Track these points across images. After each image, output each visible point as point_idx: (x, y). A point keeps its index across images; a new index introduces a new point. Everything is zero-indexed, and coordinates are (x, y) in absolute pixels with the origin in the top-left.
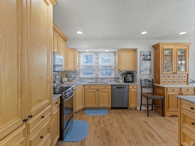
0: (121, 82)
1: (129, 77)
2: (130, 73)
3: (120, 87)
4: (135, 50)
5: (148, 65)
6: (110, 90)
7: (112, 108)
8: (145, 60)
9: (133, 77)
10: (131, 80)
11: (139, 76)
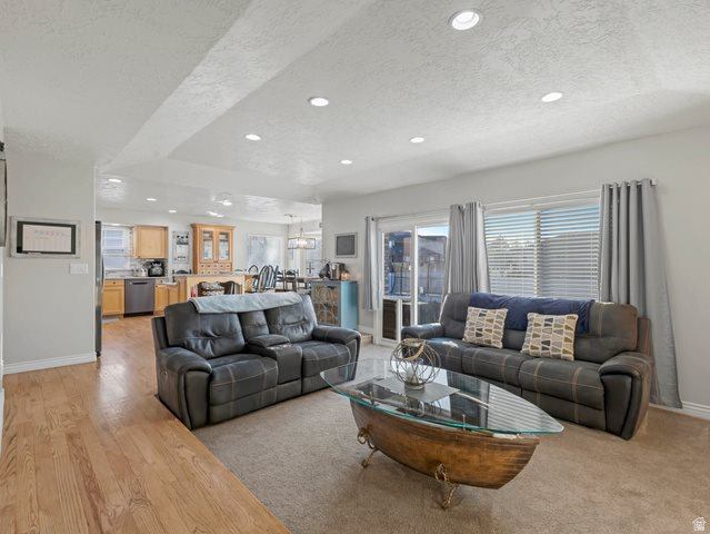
0: (144, 274)
1: (157, 269)
2: (158, 263)
3: (142, 283)
4: (166, 228)
5: (183, 250)
6: (123, 288)
7: (126, 315)
8: (179, 243)
9: (163, 267)
10: (159, 272)
11: (171, 267)
